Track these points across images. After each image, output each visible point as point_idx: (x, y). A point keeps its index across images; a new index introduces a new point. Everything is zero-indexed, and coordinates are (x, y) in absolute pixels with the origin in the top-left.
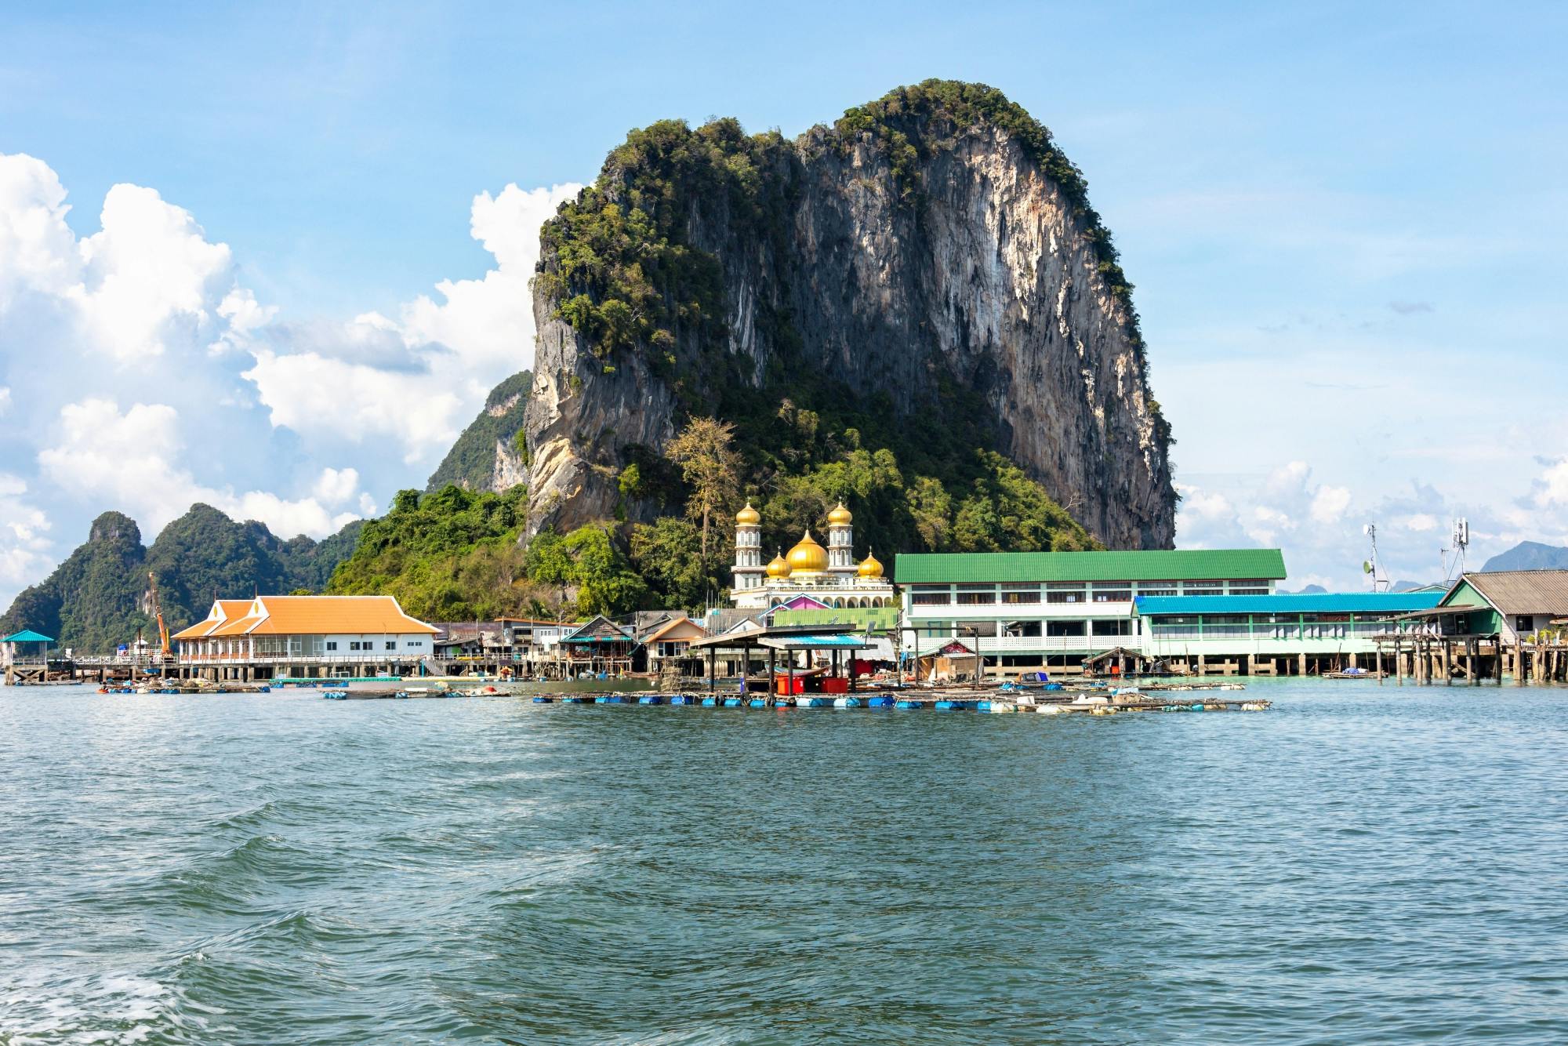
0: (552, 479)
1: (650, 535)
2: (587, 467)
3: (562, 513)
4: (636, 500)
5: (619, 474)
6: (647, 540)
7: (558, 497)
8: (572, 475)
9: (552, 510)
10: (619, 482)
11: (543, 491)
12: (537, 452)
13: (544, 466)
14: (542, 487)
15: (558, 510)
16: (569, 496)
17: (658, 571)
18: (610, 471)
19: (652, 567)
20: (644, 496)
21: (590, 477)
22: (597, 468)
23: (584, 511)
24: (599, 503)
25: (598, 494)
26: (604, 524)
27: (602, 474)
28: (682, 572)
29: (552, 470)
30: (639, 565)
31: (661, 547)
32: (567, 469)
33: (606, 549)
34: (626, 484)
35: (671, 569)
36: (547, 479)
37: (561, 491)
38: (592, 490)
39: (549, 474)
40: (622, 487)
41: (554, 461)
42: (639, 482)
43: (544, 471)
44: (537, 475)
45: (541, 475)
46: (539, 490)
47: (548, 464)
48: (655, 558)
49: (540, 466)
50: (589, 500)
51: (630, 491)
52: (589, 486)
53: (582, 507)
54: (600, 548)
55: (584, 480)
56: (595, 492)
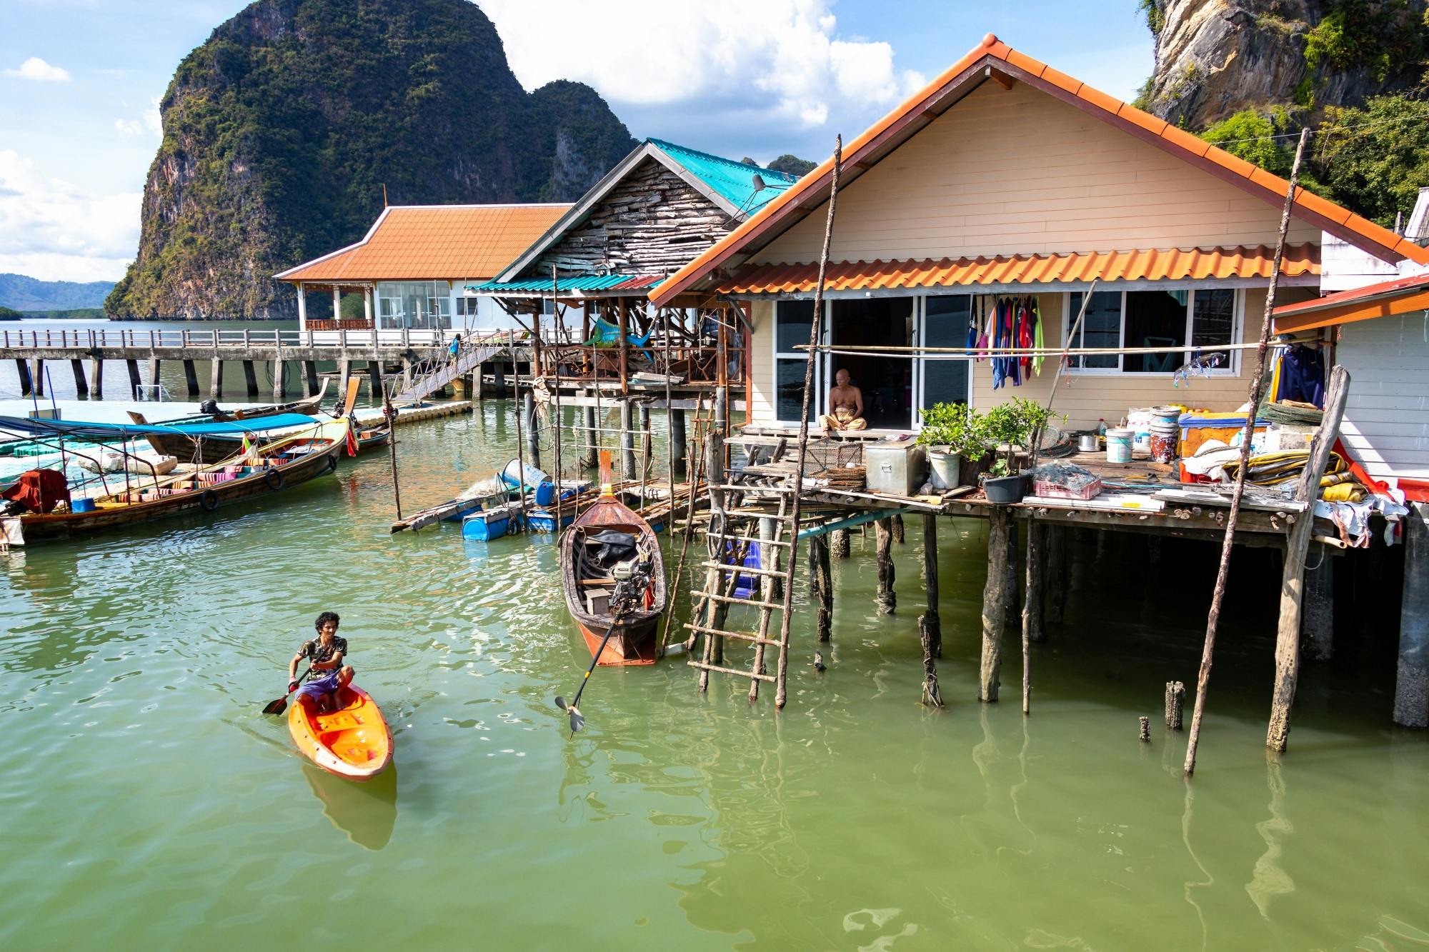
0: (1189, 48)
1: (1354, 122)
2: (1249, 21)
3: (1202, 98)
4: (1335, 71)
5: (1306, 31)
6: (1347, 131)
7: (1196, 72)
8: (1221, 35)
9: (1184, 94)
10: (1306, 43)
11: (1175, 67)
12: (1169, 9)
13: (1178, 28)
14: (1174, 61)
15: (1196, 93)
16: (1214, 70)
17: (1361, 180)
18: (1292, 27)
19: (1350, 174)
20: (1351, 66)
21: (1252, 37)
22: (1265, 21)
23: (1240, 94)
24: (1268, 79)
25: (1268, 65)
26: (1272, 109)
27: (1274, 30)
28: (1404, 177)
29: (1190, 32)
30: (1327, 173)
31: (1371, 139)
32: (1215, 26)
33: (1264, 145)
34: (1317, 45)
35: (1385, 174)
36: (1183, 48)
37: (1200, 64)
38: (1256, 59)
39: (1186, 40)
40: (1310, 50)
41: (1196, 17)
42: (1341, 42)
43: (1178, 36)
44: (1167, 44)
45: (1173, 44)
46: (1169, 66)
47: (1186, 24)
48: (1358, 160)
49: (1172, 28)
50: (1250, 76)
51: (1324, 56)
52: (1251, 51)
53: (1236, 87)
54: (1254, 144)
55: (1242, 41)
56: (1261, 62)
